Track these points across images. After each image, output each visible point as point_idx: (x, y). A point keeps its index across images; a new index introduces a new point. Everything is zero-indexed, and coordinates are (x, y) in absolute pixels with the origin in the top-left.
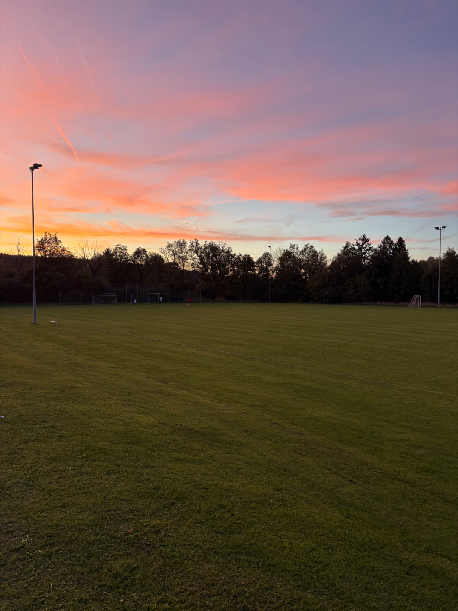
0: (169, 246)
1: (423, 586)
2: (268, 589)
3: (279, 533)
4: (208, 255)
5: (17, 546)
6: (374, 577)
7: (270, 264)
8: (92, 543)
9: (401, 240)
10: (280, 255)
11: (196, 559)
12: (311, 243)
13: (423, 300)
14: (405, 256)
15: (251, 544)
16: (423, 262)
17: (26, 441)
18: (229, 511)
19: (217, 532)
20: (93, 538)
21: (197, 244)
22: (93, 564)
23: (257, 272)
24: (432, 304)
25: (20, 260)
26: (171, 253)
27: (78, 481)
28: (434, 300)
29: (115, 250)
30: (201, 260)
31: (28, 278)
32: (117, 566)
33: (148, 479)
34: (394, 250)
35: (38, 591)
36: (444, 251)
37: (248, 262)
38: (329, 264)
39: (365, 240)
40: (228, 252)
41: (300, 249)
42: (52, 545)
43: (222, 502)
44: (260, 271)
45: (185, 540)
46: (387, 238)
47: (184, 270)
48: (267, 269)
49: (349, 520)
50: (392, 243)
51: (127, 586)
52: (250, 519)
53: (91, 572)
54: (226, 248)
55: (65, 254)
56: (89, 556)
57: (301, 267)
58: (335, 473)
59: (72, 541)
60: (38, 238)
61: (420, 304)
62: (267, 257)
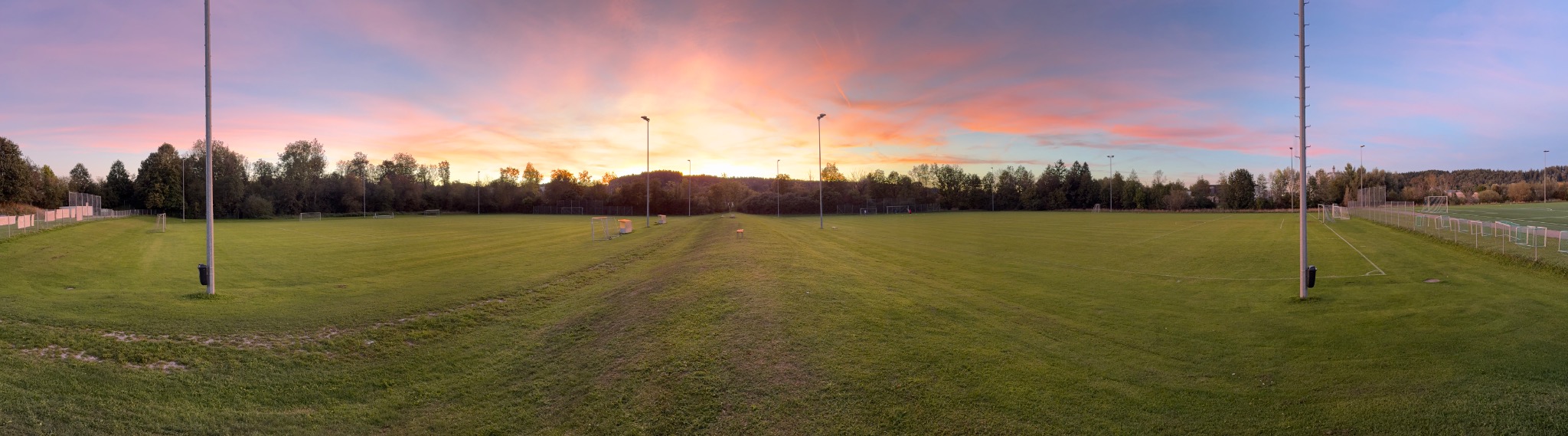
0: (915, 169)
1: (1102, 403)
2: (1000, 425)
3: (1006, 383)
4: (944, 175)
5: (825, 388)
6: (1071, 404)
7: (993, 182)
8: (874, 393)
9: (1086, 164)
10: (1000, 175)
11: (948, 408)
12: (1023, 165)
13: (1101, 207)
14: (1089, 177)
15: (986, 393)
16: (1100, 181)
17: (824, 312)
18: (969, 370)
19: (962, 387)
20: (873, 389)
21: (936, 167)
22: (875, 409)
23: (983, 188)
24: (1106, 210)
25: (810, 184)
26: (917, 174)
27: (860, 345)
28: (1108, 207)
29: (875, 174)
30: (940, 179)
31: (817, 196)
32: (893, 411)
33: (909, 347)
34: (1082, 171)
35: (841, 425)
36: (1114, 173)
37: (976, 181)
38: (1036, 181)
39: (1061, 163)
40: (960, 172)
41: (1015, 170)
42: (847, 391)
43: (964, 364)
44: (986, 187)
45: (939, 393)
46: (1077, 163)
47: (926, 188)
48: (990, 185)
49: (1054, 367)
50: (1080, 166)
51: (900, 427)
52: (984, 375)
53: (874, 415)
54: (958, 169)
55: (841, 179)
56: (872, 403)
57: (1016, 184)
58: (1044, 335)
59: (860, 389)
60: (824, 167)
61: (1099, 209)
62: (990, 175)
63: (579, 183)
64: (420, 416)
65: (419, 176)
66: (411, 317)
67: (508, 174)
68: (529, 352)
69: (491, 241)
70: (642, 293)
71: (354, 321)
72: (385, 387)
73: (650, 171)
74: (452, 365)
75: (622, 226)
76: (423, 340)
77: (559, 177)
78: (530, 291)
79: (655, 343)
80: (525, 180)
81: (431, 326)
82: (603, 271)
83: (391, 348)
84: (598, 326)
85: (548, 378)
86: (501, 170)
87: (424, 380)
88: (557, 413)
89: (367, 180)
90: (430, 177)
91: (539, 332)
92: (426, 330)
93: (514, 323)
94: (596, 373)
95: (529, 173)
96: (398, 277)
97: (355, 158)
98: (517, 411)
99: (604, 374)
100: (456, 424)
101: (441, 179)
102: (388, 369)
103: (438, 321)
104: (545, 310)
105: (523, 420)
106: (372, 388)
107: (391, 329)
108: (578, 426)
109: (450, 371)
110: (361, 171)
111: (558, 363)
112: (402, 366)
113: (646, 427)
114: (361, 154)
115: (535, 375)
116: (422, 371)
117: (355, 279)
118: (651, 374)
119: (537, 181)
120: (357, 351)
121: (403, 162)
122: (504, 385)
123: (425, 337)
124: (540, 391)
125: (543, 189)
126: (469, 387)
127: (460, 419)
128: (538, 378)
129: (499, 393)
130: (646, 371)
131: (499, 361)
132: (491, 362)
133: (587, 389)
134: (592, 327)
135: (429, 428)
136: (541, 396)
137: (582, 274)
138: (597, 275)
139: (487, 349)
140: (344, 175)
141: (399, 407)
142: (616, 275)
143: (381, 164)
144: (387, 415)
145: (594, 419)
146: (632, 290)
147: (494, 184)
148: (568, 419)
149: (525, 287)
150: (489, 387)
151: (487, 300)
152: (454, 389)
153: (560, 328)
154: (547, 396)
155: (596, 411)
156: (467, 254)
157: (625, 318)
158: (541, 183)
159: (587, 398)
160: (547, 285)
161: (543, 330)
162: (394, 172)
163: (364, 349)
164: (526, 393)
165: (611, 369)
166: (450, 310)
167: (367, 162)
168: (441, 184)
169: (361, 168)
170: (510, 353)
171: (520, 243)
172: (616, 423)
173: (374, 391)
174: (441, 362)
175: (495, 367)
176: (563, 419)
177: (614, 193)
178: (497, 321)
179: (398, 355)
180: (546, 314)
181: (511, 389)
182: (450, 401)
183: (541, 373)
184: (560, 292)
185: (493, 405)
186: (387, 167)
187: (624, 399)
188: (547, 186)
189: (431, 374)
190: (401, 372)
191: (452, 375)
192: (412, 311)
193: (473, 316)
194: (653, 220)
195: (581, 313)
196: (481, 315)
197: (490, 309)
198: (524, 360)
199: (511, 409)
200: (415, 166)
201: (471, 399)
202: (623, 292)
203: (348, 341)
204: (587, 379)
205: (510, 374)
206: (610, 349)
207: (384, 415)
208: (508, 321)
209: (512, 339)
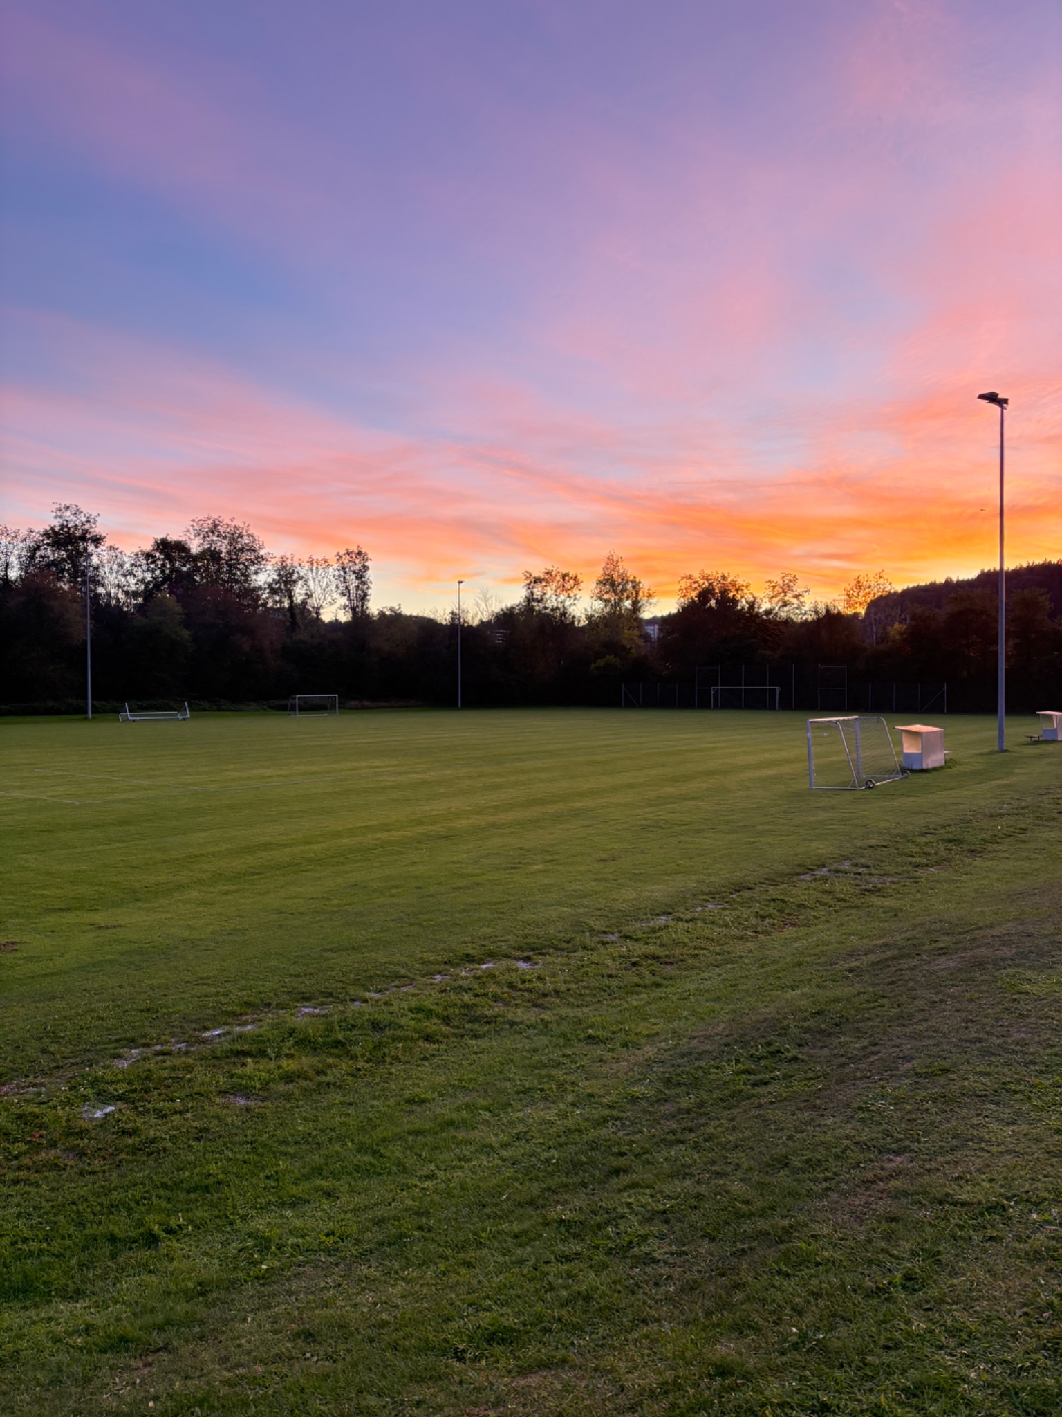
63: (768, 612)
64: (270, 1307)
65: (273, 591)
66: (245, 1023)
67: (549, 592)
68: (607, 1112)
69: (497, 787)
70: (980, 965)
71: (44, 1051)
72: (151, 1240)
73: (1010, 565)
74: (375, 1153)
75: (910, 748)
76: (282, 1088)
77: (705, 595)
78: (611, 938)
79: (1024, 1128)
80: (598, 605)
81: (305, 1043)
82: (842, 886)
83: (176, 1119)
84: (826, 1051)
85: (668, 1188)
86: (528, 575)
87: (283, 1204)
88: (693, 1287)
89: (98, 596)
90: (309, 596)
91: (639, 1056)
92: (290, 1056)
93: (565, 1027)
94: (817, 1188)
95: (613, 584)
96: (203, 903)
97: (56, 523)
98: (569, 1275)
99: (845, 1194)
100: (384, 1316)
101: (344, 601)
102: (165, 1186)
103: (329, 1029)
104: (659, 992)
105: (588, 1298)
106: (107, 1249)
107: (178, 1062)
108: (757, 1329)
109: (368, 1172)
110: (76, 566)
111: (696, 1147)
112: (213, 1168)
113: (986, 1377)
114: (77, 513)
115: (625, 1179)
116: (276, 1177)
117: (52, 919)
118: (1007, 1220)
119: (636, 607)
120: (53, 1144)
121: (223, 547)
122: (531, 1203)
123: (288, 1078)
124: (640, 1223)
125: (653, 631)
126: (427, 1214)
127: (398, 1301)
128: (634, 1185)
129: (516, 1227)
130: (991, 1209)
131: (518, 1137)
132: (493, 1140)
133: (788, 1232)
134: (806, 1049)
135: (298, 1335)
136: (644, 1238)
137: (773, 892)
138: (826, 898)
139: (481, 1102)
140: (13, 574)
141: (203, 1289)
142: (888, 903)
143: (148, 547)
144: (160, 1318)
145: (809, 1319)
146: (943, 952)
147: (507, 618)
148: (725, 1305)
149: (598, 925)
150: (487, 1210)
151: (482, 961)
152: (379, 1222)
153: (704, 1048)
154: (661, 1237)
155: (817, 1295)
156: (421, 829)
157: (918, 1036)
158: (646, 614)
159: (786, 1256)
160: (662, 920)
161: (650, 1051)
162: (189, 575)
163: (81, 1134)
164: (599, 1227)
165: (867, 1184)
166: (367, 995)
167: (97, 540)
168: (344, 617)
169: (77, 556)
170: (551, 1115)
171: (582, 795)
172: (882, 1342)
173: (113, 1256)
174: (337, 1147)
175: (504, 1153)
176: (710, 1304)
177: (883, 639)
178: (512, 1024)
179: (198, 1139)
180: (663, 1004)
181: (552, 1215)
182: (363, 1257)
183: (641, 1174)
184: (702, 943)
185: (500, 1259)
186: (168, 557)
187: (908, 1277)
188: (666, 623)
189: (306, 1185)
190: (207, 1189)
191: (374, 1182)
192: (248, 1004)
193: (440, 1009)
194: (1019, 730)
195: (772, 1009)
196: (465, 1006)
197: (493, 988)
198: (593, 1134)
199: (553, 1269)
200: (259, 559)
201: (432, 1247)
202: (909, 956)
203: (20, 1117)
204: (789, 1201)
205: (552, 1175)
206: (863, 1120)
207: (148, 1319)
208: (546, 1023)
209: (559, 1074)
